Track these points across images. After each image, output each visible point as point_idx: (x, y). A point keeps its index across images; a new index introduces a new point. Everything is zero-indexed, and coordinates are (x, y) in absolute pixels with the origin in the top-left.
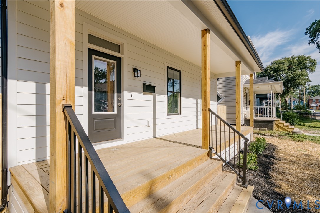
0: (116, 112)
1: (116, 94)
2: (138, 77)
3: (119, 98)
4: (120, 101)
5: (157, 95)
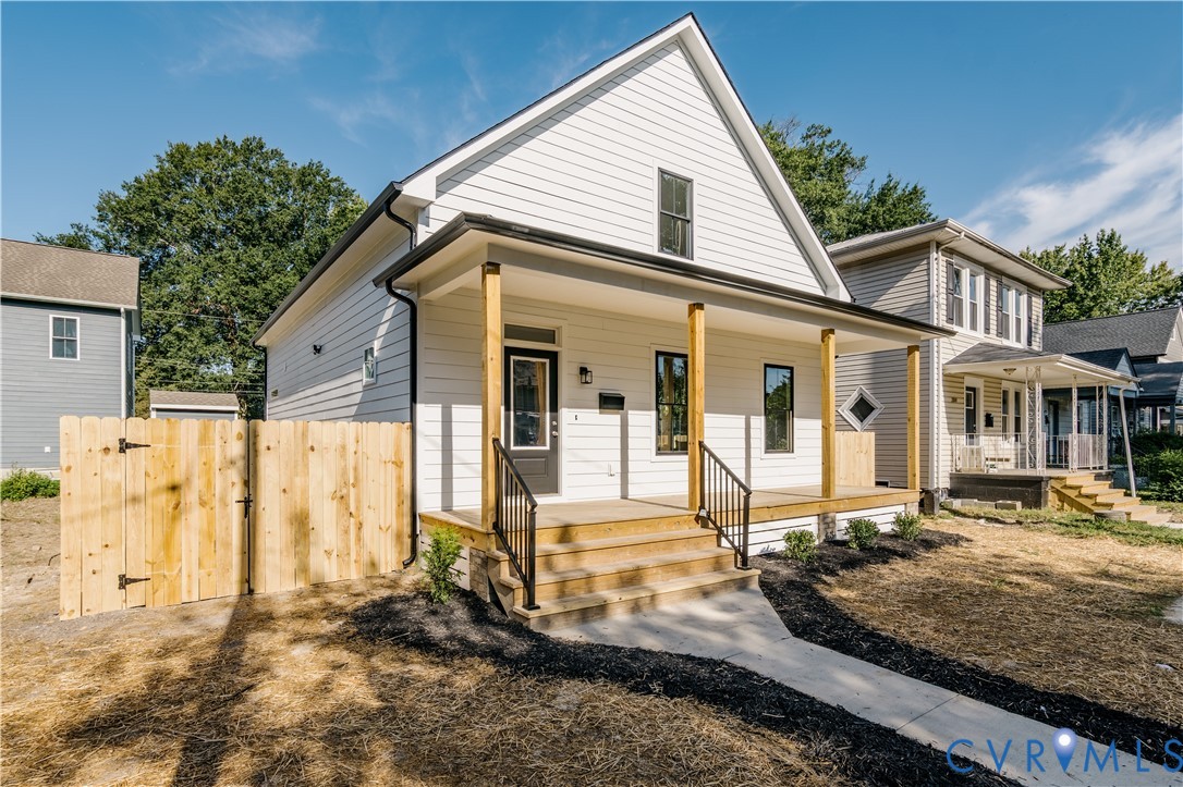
0: (547, 448)
1: (548, 414)
2: (587, 383)
3: (554, 423)
4: (555, 428)
5: (630, 412)
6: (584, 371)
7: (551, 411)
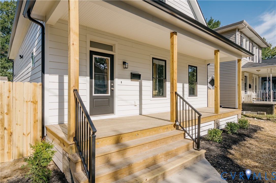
1: (109, 81)
2: (126, 68)
3: (112, 84)
5: (143, 81)
6: (124, 63)
7: (111, 80)
